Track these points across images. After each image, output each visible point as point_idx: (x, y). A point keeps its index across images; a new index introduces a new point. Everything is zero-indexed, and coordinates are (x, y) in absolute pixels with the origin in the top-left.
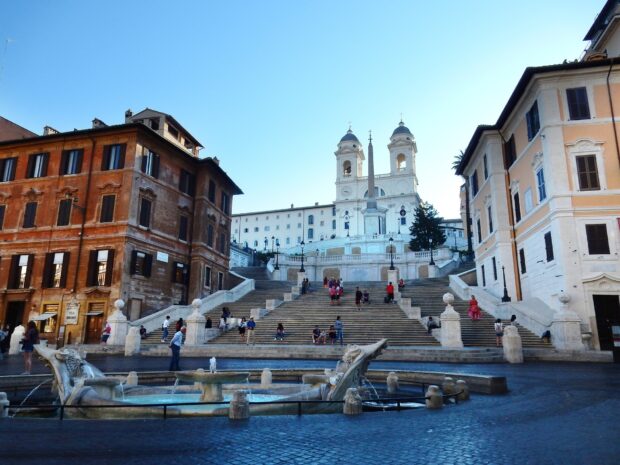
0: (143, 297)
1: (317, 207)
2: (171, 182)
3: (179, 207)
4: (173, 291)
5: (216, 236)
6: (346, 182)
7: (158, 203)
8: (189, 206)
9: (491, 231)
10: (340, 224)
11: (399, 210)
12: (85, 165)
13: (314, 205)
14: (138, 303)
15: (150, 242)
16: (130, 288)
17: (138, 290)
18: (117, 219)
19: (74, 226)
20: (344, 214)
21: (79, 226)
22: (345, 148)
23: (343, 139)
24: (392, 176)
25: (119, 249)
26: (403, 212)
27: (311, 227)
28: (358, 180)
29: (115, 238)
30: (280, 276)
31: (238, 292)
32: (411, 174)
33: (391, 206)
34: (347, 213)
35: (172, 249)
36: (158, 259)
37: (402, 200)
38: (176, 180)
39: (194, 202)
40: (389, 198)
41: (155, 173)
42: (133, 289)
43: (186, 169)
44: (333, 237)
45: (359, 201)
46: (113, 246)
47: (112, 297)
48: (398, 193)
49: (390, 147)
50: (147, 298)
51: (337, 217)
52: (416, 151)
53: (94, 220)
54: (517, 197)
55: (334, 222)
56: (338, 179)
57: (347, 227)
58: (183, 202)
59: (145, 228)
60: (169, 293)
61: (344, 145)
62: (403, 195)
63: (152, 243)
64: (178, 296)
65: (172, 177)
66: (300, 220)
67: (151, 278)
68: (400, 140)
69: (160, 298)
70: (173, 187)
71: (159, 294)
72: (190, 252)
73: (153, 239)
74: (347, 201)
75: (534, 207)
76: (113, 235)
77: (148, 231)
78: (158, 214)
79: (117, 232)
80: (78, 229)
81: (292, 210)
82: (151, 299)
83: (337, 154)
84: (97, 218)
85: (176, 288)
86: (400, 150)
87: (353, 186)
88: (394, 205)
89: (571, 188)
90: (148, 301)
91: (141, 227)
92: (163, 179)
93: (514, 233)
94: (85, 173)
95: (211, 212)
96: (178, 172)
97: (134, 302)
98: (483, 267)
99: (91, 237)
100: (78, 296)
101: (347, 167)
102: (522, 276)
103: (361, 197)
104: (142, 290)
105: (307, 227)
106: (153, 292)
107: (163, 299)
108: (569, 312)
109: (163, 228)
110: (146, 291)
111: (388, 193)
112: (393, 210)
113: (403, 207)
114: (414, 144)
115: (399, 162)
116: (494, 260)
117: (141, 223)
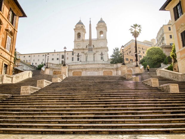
1: (65, 52)
6: (78, 41)
11: (100, 53)
20: (77, 55)
22: (78, 27)
23: (78, 24)
24: (98, 39)
26: (102, 54)
27: (63, 60)
28: (83, 41)
32: (105, 39)
33: (97, 52)
37: (101, 49)
40: (96, 49)
45: (83, 49)
48: (100, 46)
49: (96, 28)
51: (74, 56)
52: (107, 31)
55: (73, 58)
56: (75, 40)
57: (78, 59)
62: (102, 48)
66: (58, 57)
68: (101, 25)
74: (79, 49)
83: (75, 29)
86: (101, 29)
87: (82, 43)
88: (98, 52)
101: (79, 35)
103: (85, 47)
105: (61, 60)
111: (95, 47)
112: (98, 53)
113: (102, 52)
114: (106, 27)
115: (100, 34)
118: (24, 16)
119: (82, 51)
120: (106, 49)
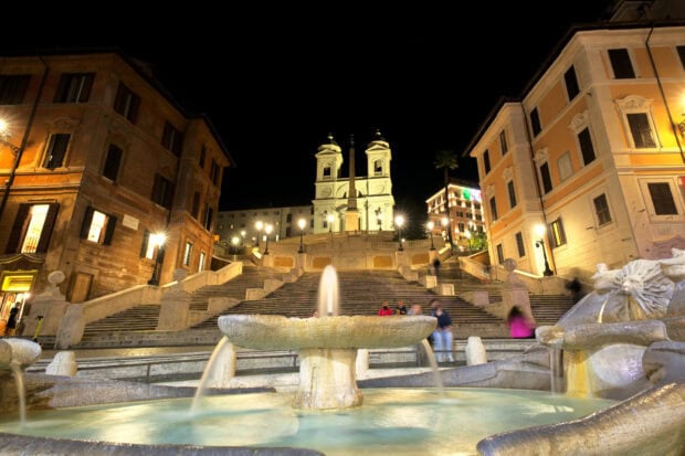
0: (96, 272)
4: (141, 267)
5: (202, 208)
7: (132, 155)
8: (172, 167)
9: (513, 205)
14: (87, 279)
15: (115, 200)
16: (76, 257)
18: (68, 164)
25: (67, 203)
29: (62, 189)
35: (145, 214)
36: (124, 224)
39: (179, 162)
42: (81, 259)
46: (58, 198)
50: (101, 273)
53: (33, 164)
54: (545, 168)
59: (111, 182)
60: (134, 270)
63: (118, 202)
65: (153, 127)
69: (121, 275)
71: (121, 270)
72: (169, 221)
73: (120, 197)
77: (114, 186)
78: (131, 169)
82: (107, 275)
84: (39, 162)
85: (144, 264)
90: (102, 278)
91: (105, 178)
92: (143, 127)
93: (542, 205)
95: (199, 178)
96: (163, 125)
97: (80, 277)
98: (499, 246)
102: (556, 249)
104: (96, 261)
106: (112, 267)
107: (124, 278)
110: (102, 264)
116: (519, 237)
117: (105, 174)
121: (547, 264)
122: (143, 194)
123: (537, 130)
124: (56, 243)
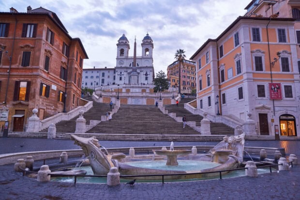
0: (45, 108)
1: (106, 69)
2: (59, 49)
3: (62, 62)
5: (77, 79)
6: (121, 59)
7: (53, 59)
8: (66, 62)
9: (209, 85)
10: (118, 77)
11: (145, 73)
12: (10, 32)
13: (104, 68)
14: (43, 111)
15: (49, 79)
16: (39, 103)
17: (43, 104)
18: (33, 65)
19: (4, 67)
20: (119, 73)
21: (8, 67)
22: (122, 42)
23: (121, 39)
24: (142, 58)
25: (34, 81)
26: (146, 74)
27: (103, 78)
28: (127, 58)
29: (31, 75)
30: (101, 101)
31: (87, 107)
32: (151, 58)
33: (141, 71)
34: (121, 73)
35: (58, 83)
36: (52, 88)
37: (146, 69)
38: (61, 48)
39: (68, 60)
40: (141, 68)
41: (52, 42)
42: (41, 103)
43: (65, 42)
44: (114, 84)
45: (127, 68)
46: (30, 80)
47: (30, 107)
48: (145, 66)
49: (142, 45)
50: (47, 108)
51: (116, 74)
52: (153, 48)
53: (18, 64)
54: (223, 71)
55: (115, 77)
56: (117, 57)
57: (121, 79)
58: (64, 60)
59: (47, 72)
60: (56, 106)
61: (121, 41)
62: (147, 67)
63: (50, 79)
64: (60, 108)
65: (59, 46)
66: (98, 74)
67: (49, 98)
68: (147, 42)
69: (52, 108)
70: (59, 51)
71: (52, 106)
72: (66, 86)
73: (50, 78)
74: (121, 68)
75: (233, 76)
76: (30, 74)
77: (48, 73)
78: (53, 65)
79: (32, 72)
80: (8, 69)
81: (94, 69)
82: (48, 109)
83: (117, 45)
84: (19, 64)
85: (59, 104)
86: (147, 47)
87: (125, 61)
88: (143, 71)
89: (253, 70)
91: (45, 70)
92: (55, 46)
93: (220, 86)
94: (10, 37)
95: (76, 66)
96: (62, 44)
97: (41, 110)
98: (201, 101)
99: (15, 73)
100: (7, 106)
101: (122, 52)
102: (222, 105)
103: (128, 66)
104: (45, 104)
105: (101, 78)
106: (49, 105)
107: (54, 109)
108: (251, 120)
109: (55, 72)
110: (46, 105)
111: (140, 66)
112: (142, 73)
113: (147, 72)
114: (152, 44)
115: (146, 52)
116: (209, 98)
117: (45, 69)
118: (87, 57)
119: (125, 70)
120: (151, 69)
121: (218, 111)
122: (57, 75)
123: (222, 55)
124: (32, 97)
